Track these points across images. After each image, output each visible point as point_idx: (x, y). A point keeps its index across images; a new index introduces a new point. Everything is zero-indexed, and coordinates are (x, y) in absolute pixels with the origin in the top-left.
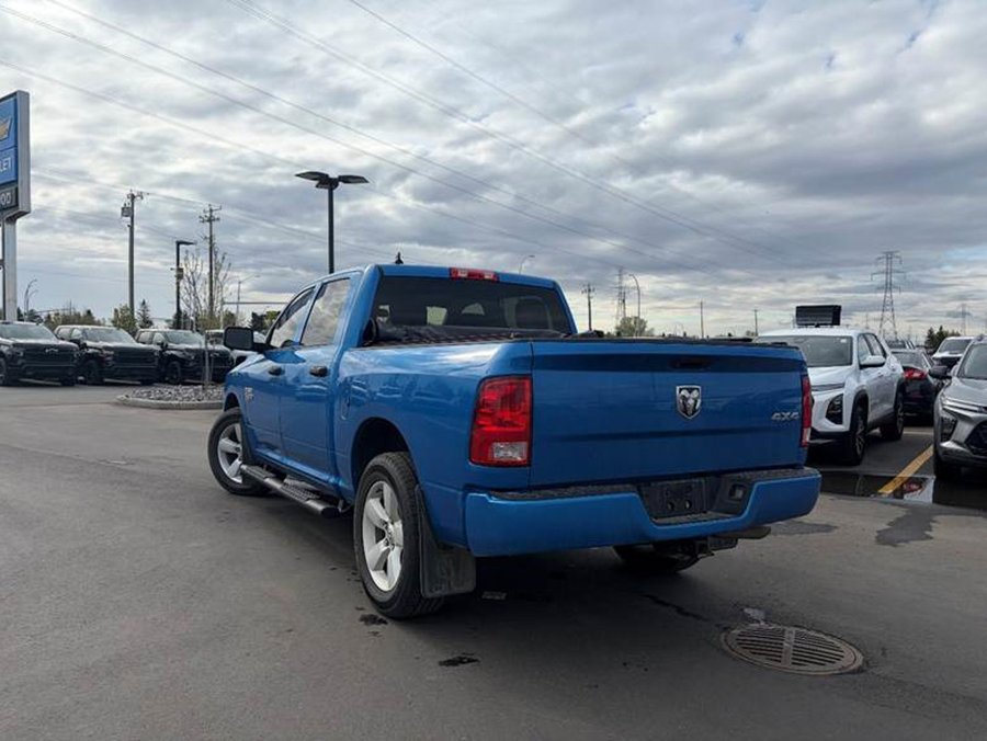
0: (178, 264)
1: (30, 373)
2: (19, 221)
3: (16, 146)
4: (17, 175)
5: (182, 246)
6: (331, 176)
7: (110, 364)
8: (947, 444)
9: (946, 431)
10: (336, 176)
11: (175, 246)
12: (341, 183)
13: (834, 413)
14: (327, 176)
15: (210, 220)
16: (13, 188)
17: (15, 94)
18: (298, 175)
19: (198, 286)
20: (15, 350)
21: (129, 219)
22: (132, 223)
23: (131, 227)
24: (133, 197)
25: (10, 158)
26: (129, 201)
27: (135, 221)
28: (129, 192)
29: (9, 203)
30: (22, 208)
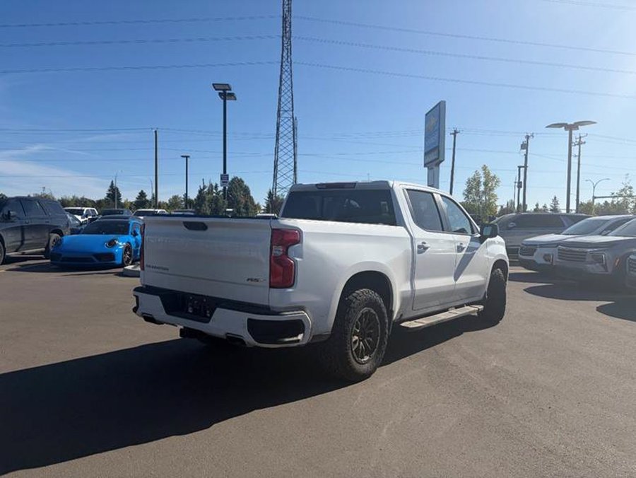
3: (439, 129)
4: (439, 143)
6: (569, 123)
10: (572, 123)
11: (518, 169)
14: (566, 124)
15: (580, 144)
16: (436, 152)
17: (439, 104)
18: (547, 127)
21: (525, 150)
22: (527, 153)
23: (526, 156)
24: (528, 137)
25: (437, 135)
26: (526, 140)
27: (529, 152)
28: (526, 135)
29: (436, 157)
30: (441, 159)
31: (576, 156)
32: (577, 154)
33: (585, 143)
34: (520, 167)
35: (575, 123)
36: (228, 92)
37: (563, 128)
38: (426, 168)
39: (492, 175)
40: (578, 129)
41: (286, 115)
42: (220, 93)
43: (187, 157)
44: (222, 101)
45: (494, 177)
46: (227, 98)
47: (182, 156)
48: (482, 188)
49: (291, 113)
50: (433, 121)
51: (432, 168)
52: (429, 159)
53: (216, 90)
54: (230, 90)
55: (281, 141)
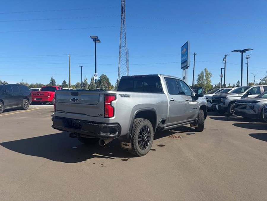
0: (221, 73)
2: (188, 68)
3: (187, 53)
4: (187, 59)
10: (243, 50)
11: (221, 69)
14: (240, 50)
16: (186, 63)
17: (187, 42)
18: (232, 51)
21: (225, 61)
23: (225, 63)
24: (226, 56)
25: (186, 56)
29: (186, 65)
30: (188, 65)
31: (246, 63)
32: (247, 63)
33: (250, 58)
34: (222, 69)
35: (244, 50)
36: (97, 39)
37: (239, 52)
38: (182, 70)
39: (209, 72)
40: (245, 52)
41: (123, 48)
42: (93, 40)
43: (82, 66)
44: (94, 43)
45: (210, 73)
46: (96, 42)
47: (80, 66)
48: (205, 78)
49: (125, 47)
50: (185, 50)
51: (185, 70)
52: (183, 66)
53: (92, 38)
54: (98, 38)
55: (121, 59)
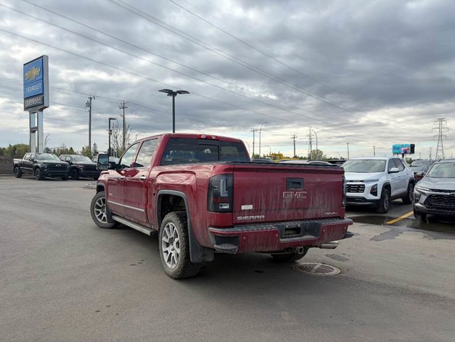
0: (110, 128)
1: (49, 175)
2: (44, 110)
3: (43, 79)
4: (43, 90)
5: (111, 120)
6: (174, 91)
7: (82, 171)
8: (418, 204)
9: (417, 199)
10: (176, 91)
12: (178, 94)
13: (374, 192)
14: (172, 91)
15: (123, 108)
16: (42, 97)
17: (42, 56)
18: (160, 91)
19: (118, 139)
20: (44, 165)
21: (89, 108)
22: (90, 109)
25: (40, 84)
26: (89, 100)
27: (92, 108)
28: (89, 96)
29: (40, 103)
30: (45, 105)
38: (27, 112)
50: (34, 71)
52: (30, 104)
